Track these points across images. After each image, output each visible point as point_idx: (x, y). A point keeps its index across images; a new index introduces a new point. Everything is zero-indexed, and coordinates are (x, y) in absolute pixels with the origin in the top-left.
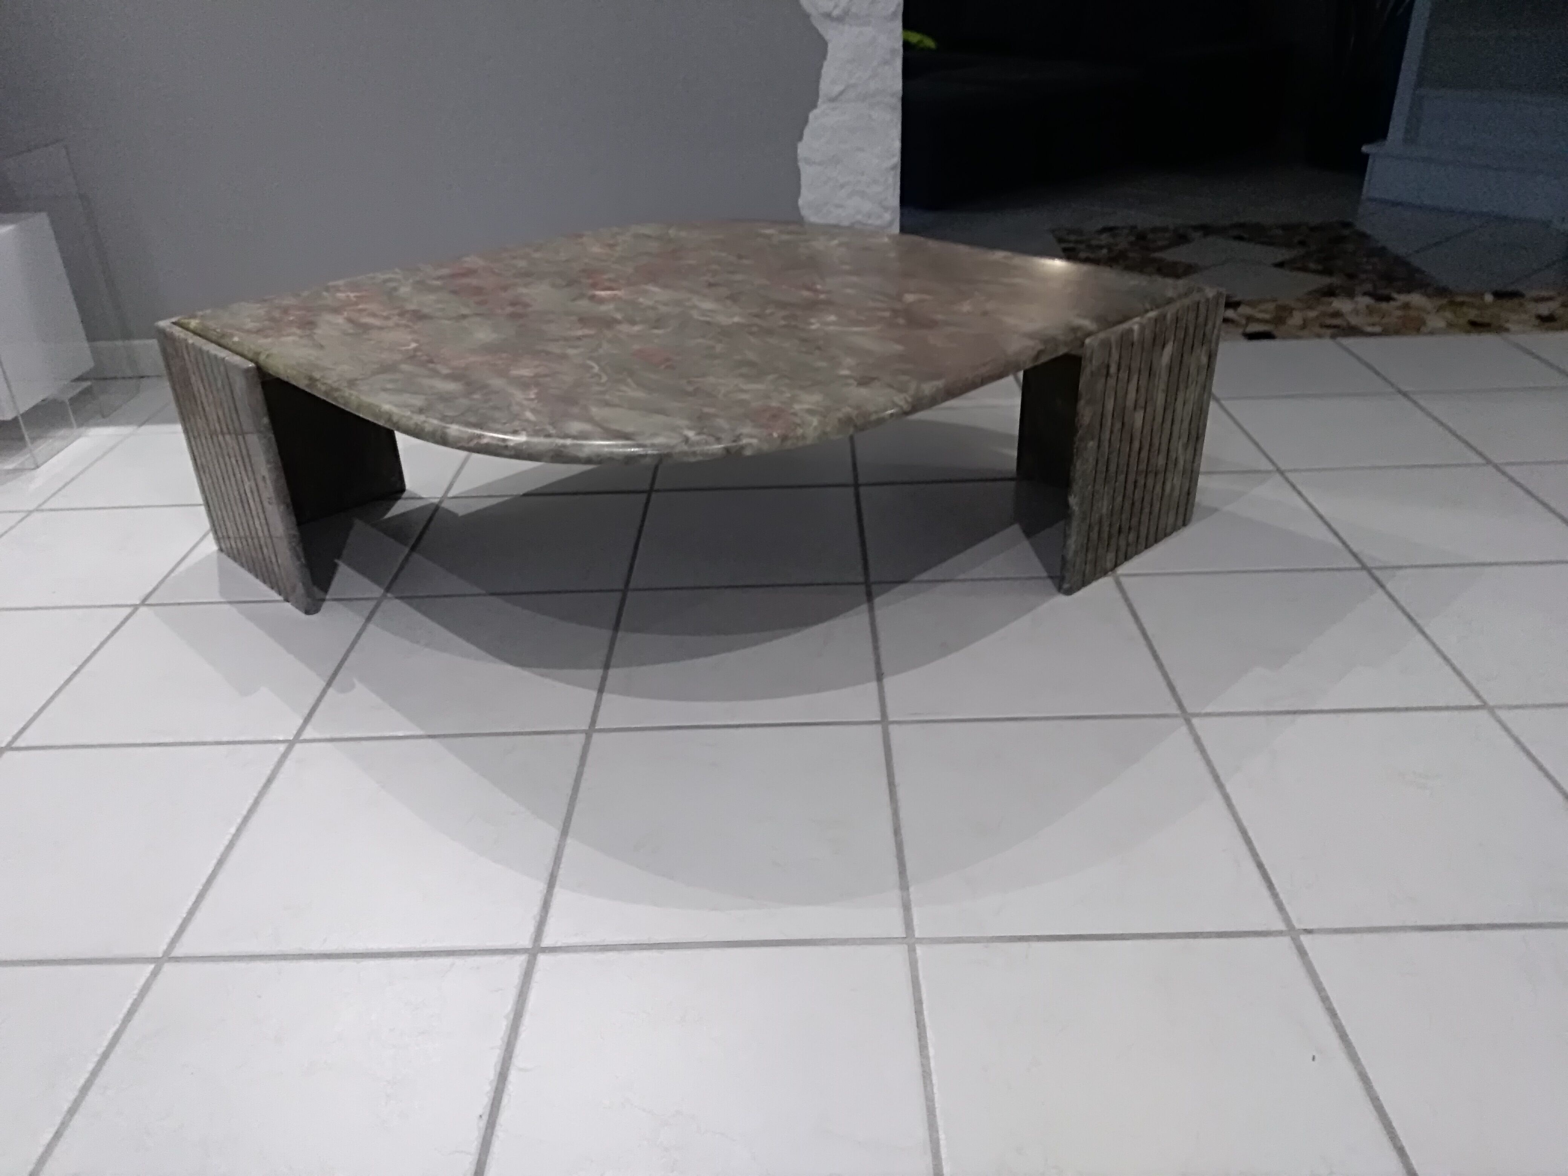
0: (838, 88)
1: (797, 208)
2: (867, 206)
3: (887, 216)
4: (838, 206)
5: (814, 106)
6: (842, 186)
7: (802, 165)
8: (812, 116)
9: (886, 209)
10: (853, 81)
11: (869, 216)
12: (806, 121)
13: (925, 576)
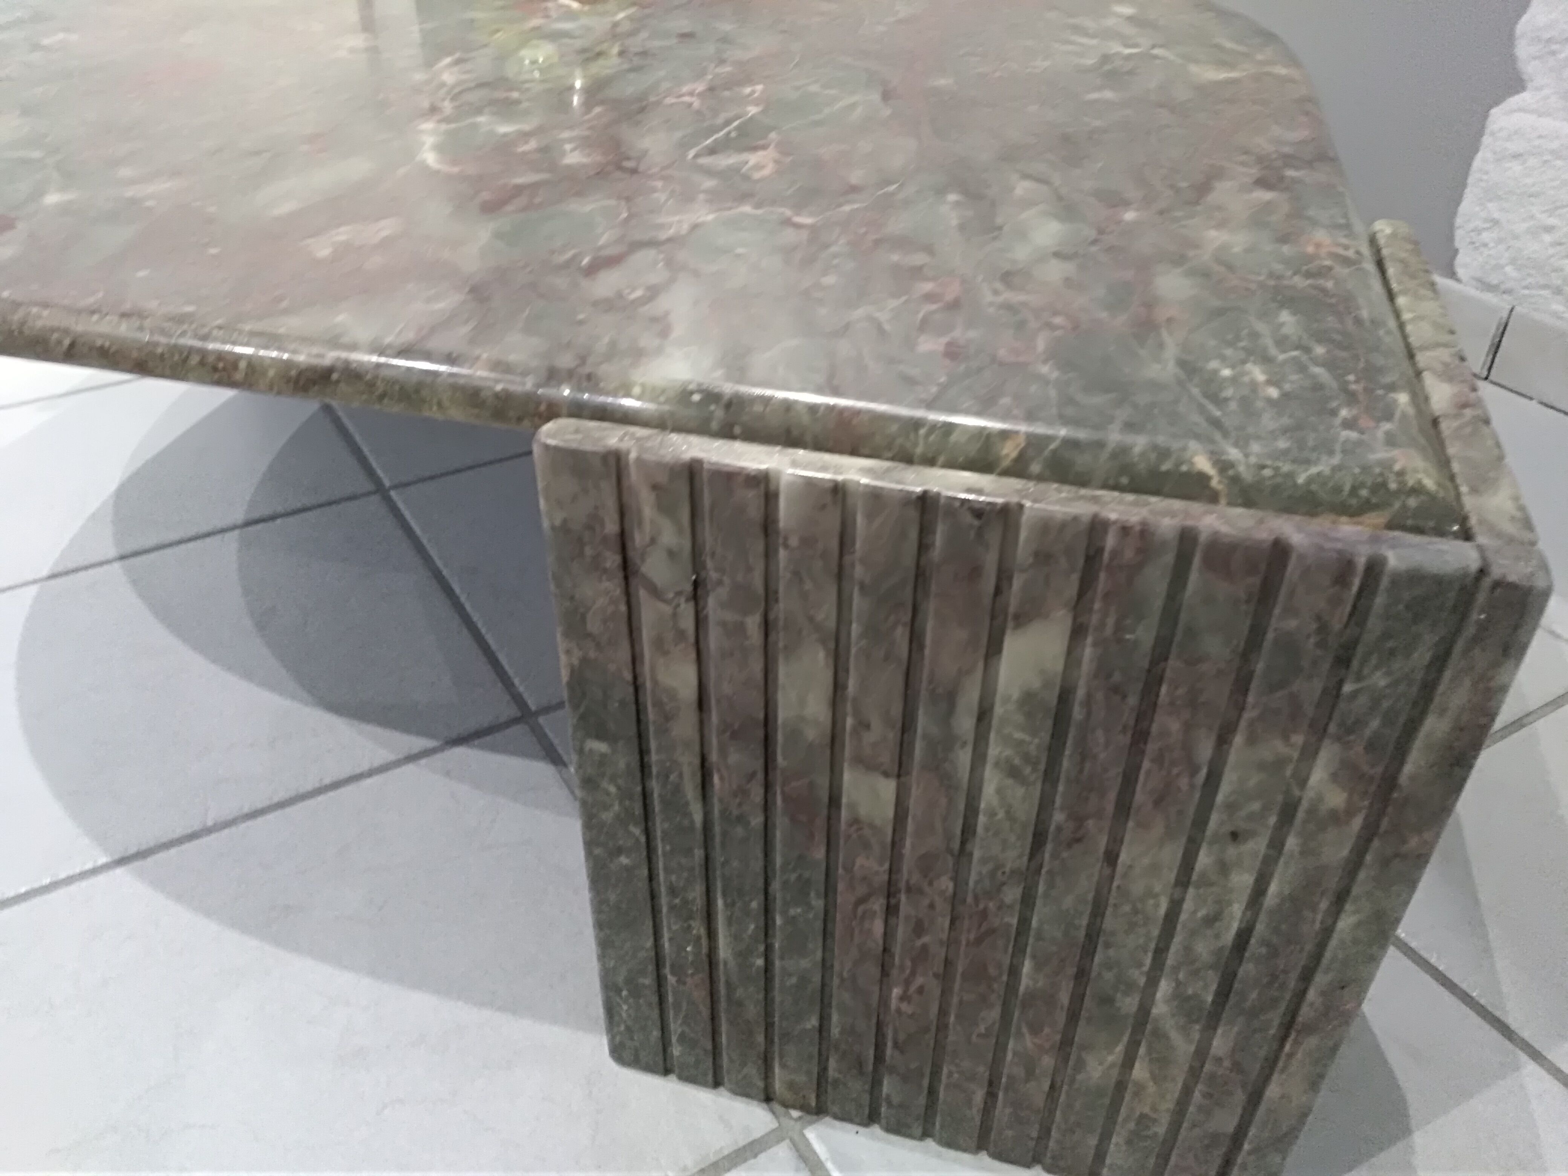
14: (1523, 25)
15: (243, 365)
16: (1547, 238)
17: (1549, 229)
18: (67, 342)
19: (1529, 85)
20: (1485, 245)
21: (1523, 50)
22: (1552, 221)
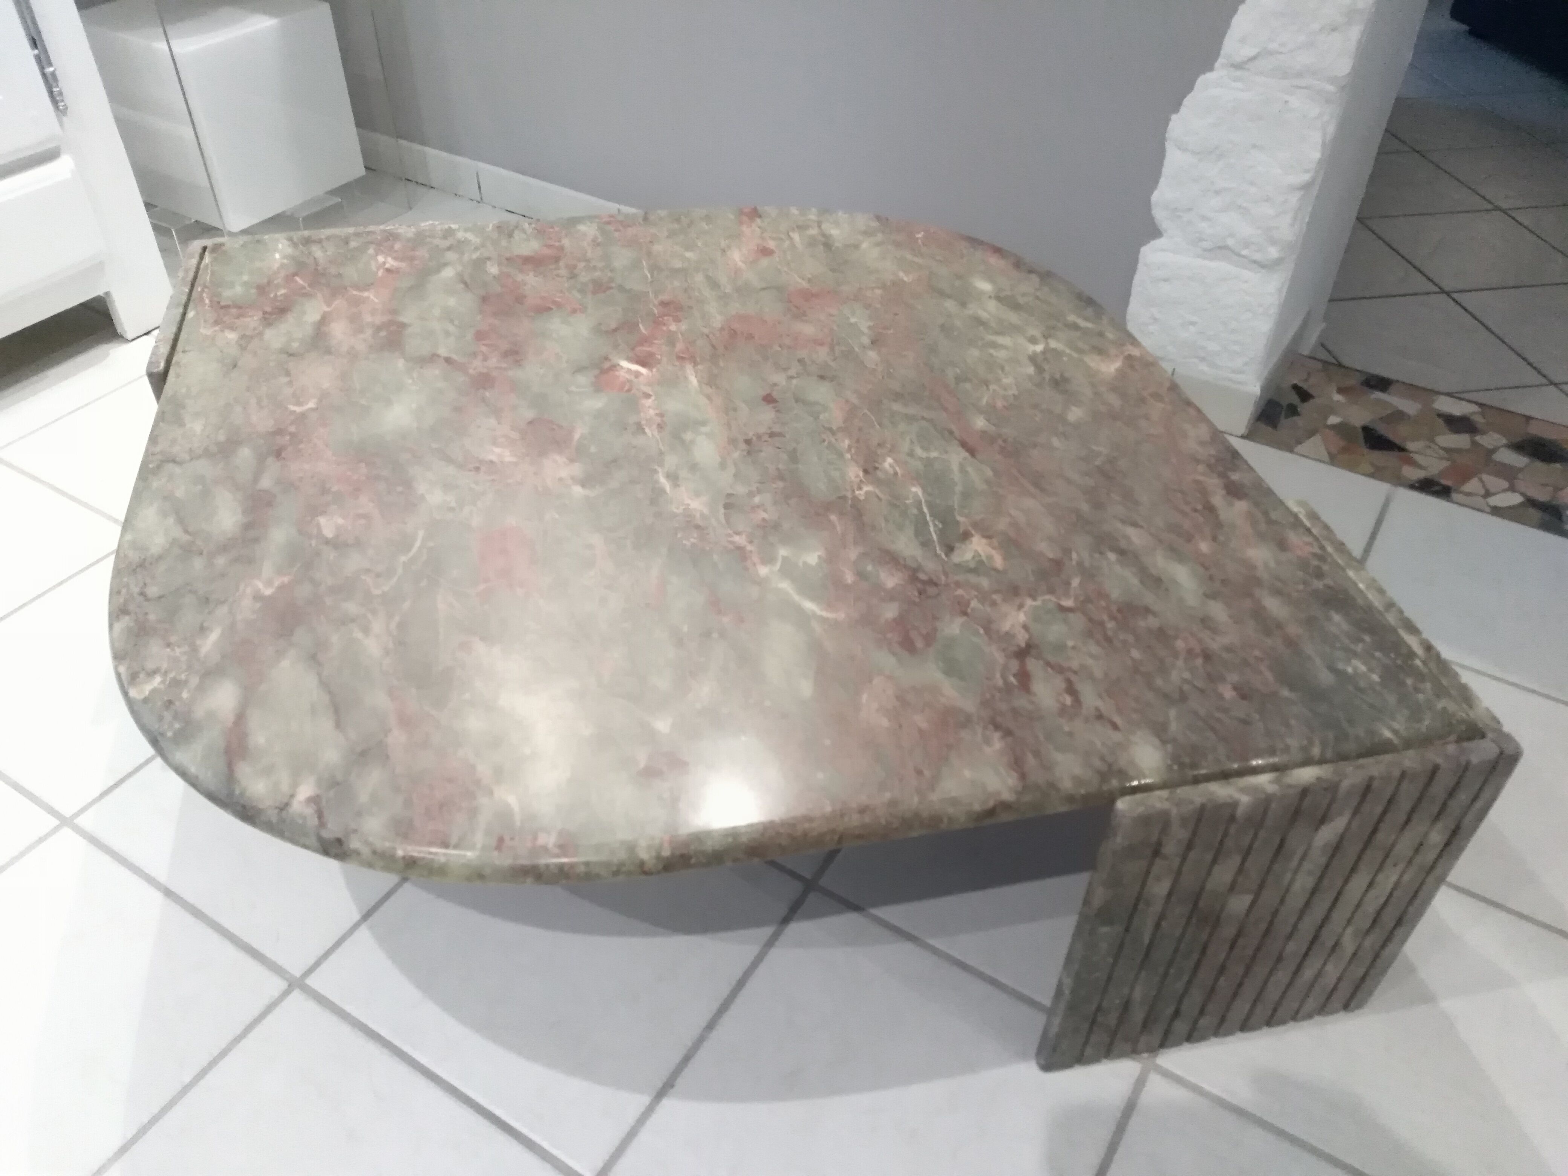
0: (1248, 51)
1: (1147, 205)
2: (1246, 230)
3: (1273, 253)
4: (1204, 218)
5: (1209, 66)
6: (1217, 193)
7: (1170, 147)
8: (1201, 81)
9: (1273, 242)
10: (1273, 46)
11: (1247, 244)
12: (1189, 87)
13: (890, 913)
14: (1155, 197)
15: (945, 820)
16: (1192, 329)
17: (1193, 324)
18: (836, 838)
19: (1165, 235)
20: (1152, 333)
21: (1159, 214)
22: (1194, 319)
